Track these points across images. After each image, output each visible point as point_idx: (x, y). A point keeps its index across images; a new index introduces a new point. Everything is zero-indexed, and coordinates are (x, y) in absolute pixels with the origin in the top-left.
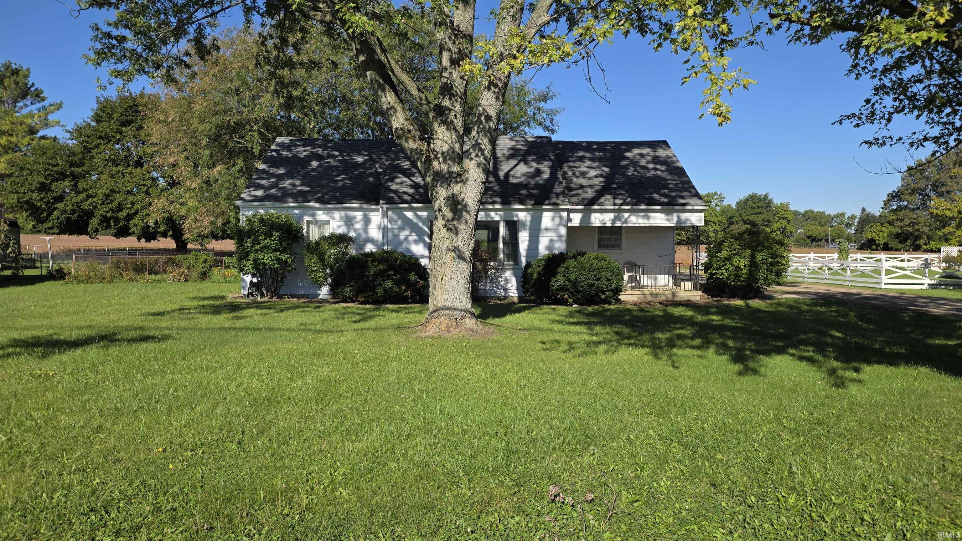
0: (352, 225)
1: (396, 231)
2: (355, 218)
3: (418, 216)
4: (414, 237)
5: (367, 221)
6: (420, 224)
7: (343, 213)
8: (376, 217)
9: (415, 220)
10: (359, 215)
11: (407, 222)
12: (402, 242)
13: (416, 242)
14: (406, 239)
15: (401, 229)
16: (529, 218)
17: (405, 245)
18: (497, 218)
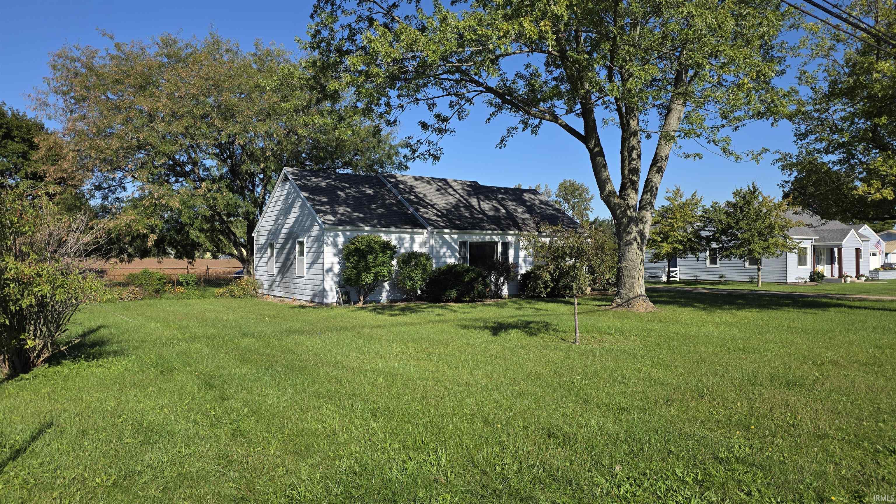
0: (403, 244)
1: (438, 249)
2: (404, 238)
3: (452, 238)
4: (449, 253)
5: (413, 240)
6: (453, 244)
7: (397, 235)
8: (419, 238)
9: (450, 241)
10: (408, 237)
11: (445, 242)
12: (441, 257)
13: (450, 256)
14: (444, 254)
15: (441, 247)
16: (514, 240)
17: (443, 259)
18: (497, 240)
